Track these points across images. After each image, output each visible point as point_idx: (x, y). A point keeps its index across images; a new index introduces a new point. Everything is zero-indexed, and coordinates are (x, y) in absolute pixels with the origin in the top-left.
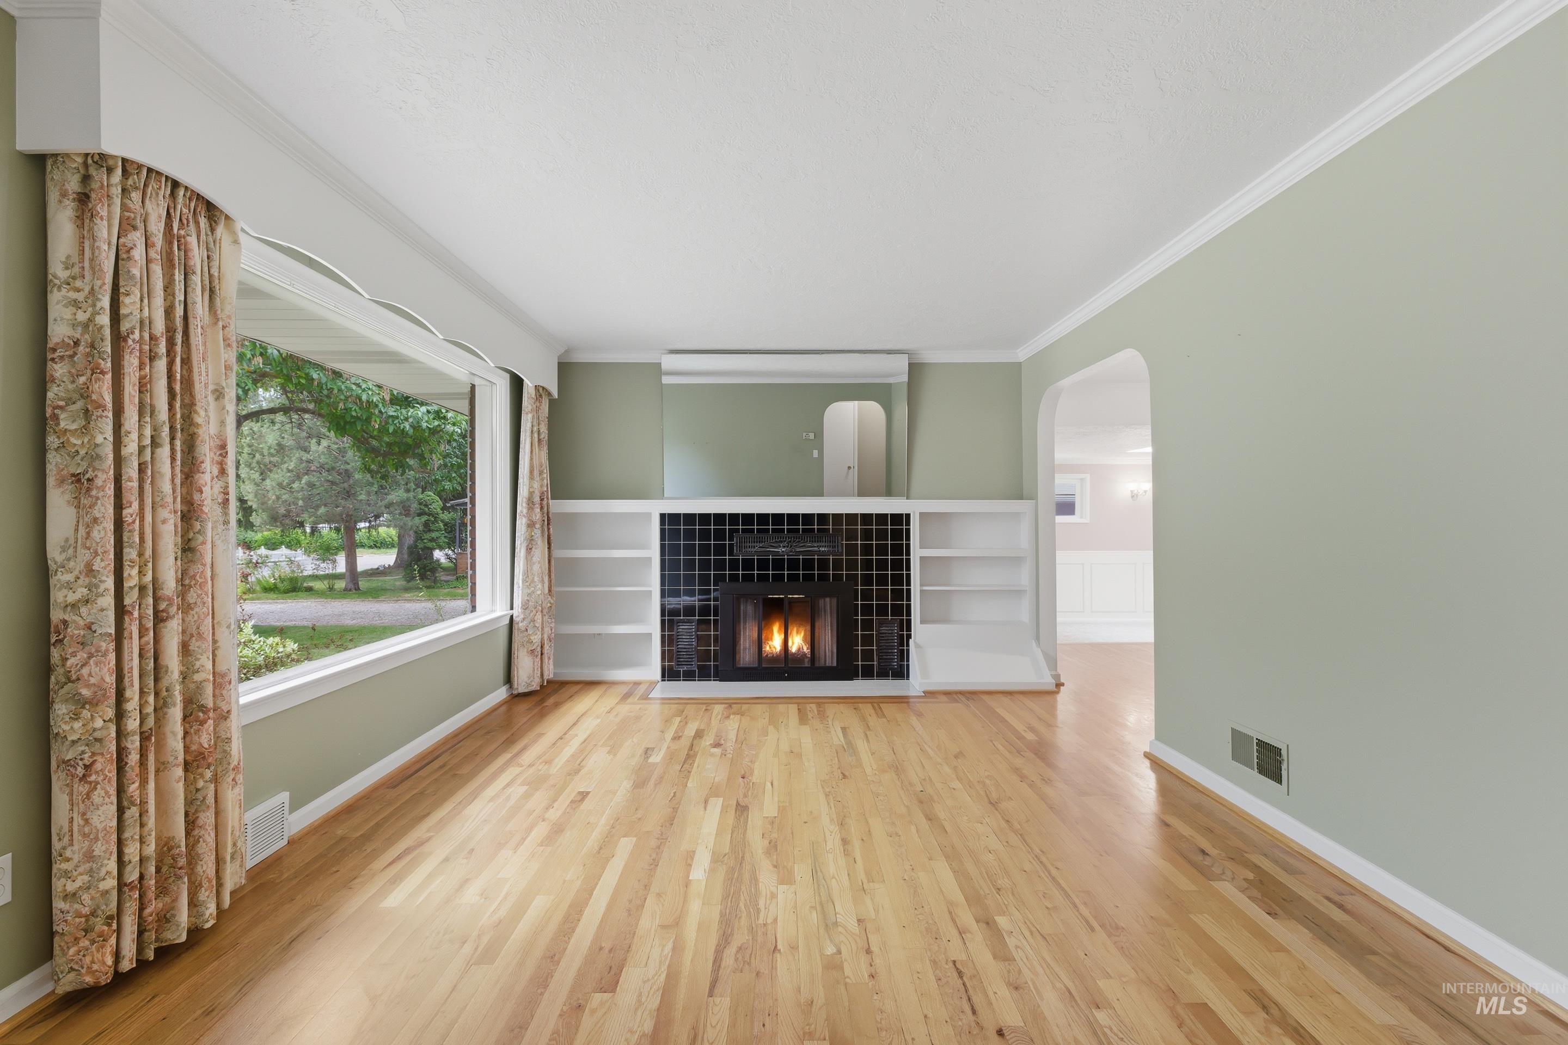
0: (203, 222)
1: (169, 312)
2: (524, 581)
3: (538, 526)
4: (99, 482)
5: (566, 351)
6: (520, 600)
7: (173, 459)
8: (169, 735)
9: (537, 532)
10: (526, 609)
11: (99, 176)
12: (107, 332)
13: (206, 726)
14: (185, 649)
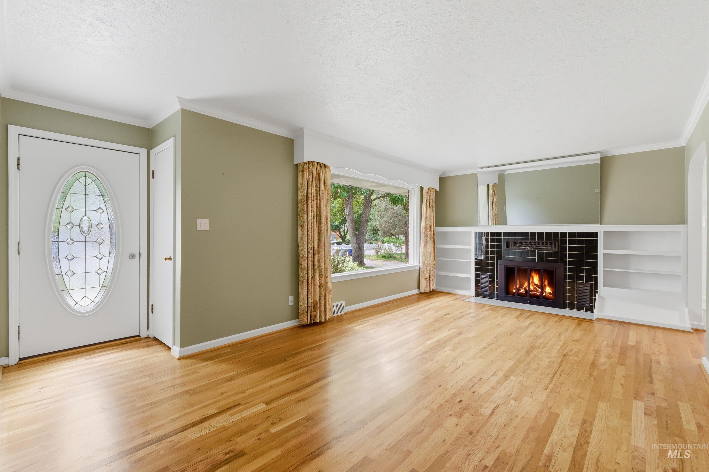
0: (323, 168)
1: (316, 190)
2: (423, 255)
3: (428, 236)
4: (304, 227)
5: (442, 173)
6: (422, 261)
7: (317, 221)
8: (316, 279)
9: (428, 238)
10: (424, 264)
11: (305, 166)
12: (306, 196)
13: (323, 278)
14: (319, 261)
